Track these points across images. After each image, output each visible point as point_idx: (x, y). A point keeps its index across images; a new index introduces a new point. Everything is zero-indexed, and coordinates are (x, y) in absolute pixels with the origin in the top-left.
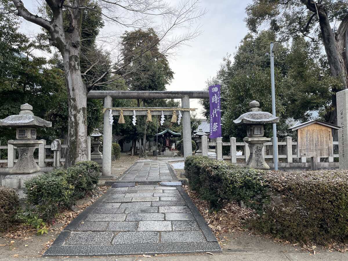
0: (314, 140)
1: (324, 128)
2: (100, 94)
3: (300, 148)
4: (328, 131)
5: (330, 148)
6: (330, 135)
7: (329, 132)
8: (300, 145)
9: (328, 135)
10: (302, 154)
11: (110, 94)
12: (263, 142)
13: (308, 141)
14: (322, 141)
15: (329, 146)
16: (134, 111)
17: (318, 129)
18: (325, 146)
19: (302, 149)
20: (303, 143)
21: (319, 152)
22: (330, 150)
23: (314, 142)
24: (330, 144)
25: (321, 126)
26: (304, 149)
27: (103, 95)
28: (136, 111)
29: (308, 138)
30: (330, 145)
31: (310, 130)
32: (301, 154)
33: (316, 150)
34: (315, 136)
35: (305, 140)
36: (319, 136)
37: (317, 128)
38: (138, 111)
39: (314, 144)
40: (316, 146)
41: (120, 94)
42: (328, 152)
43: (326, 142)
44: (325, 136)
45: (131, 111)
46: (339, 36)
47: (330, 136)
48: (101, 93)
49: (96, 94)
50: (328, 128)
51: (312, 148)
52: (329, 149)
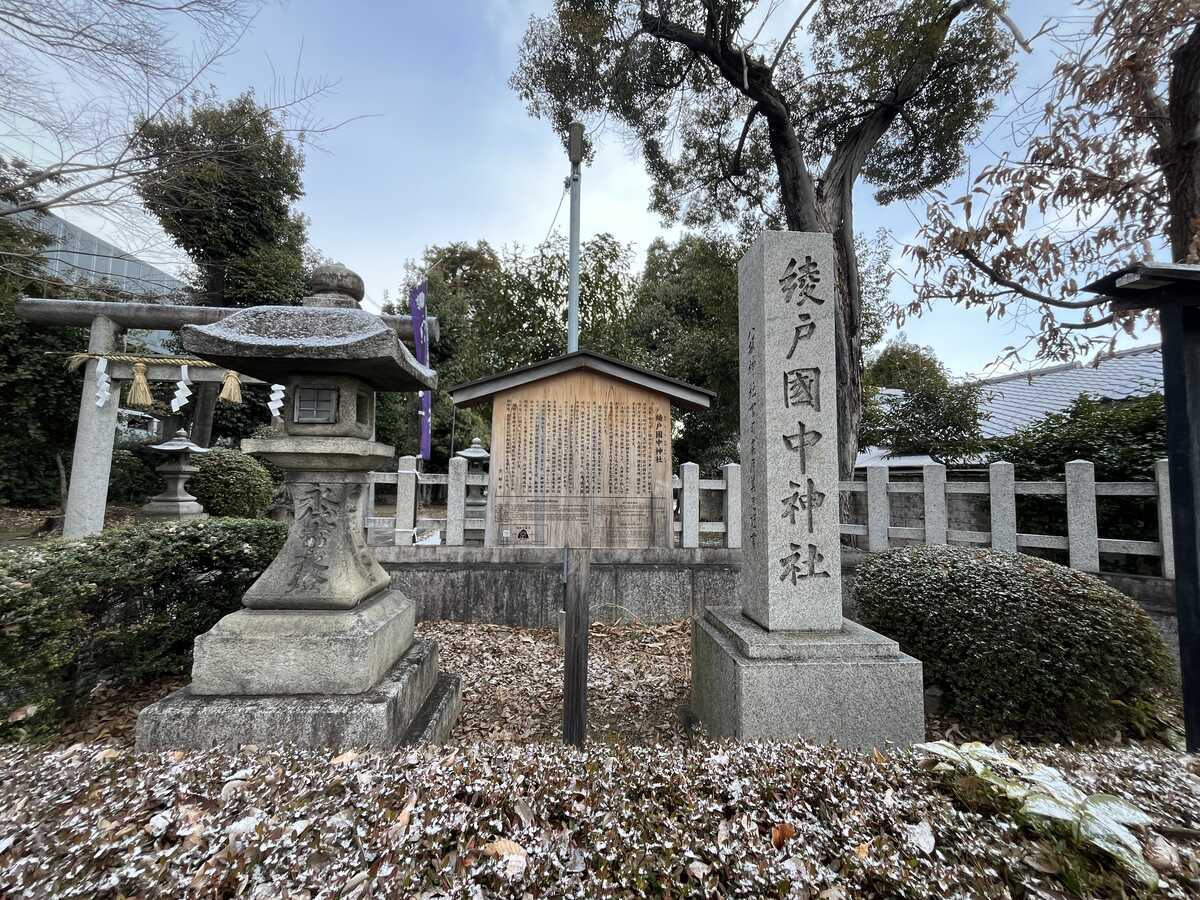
0: (577, 458)
1: (631, 399)
2: (76, 311)
3: (500, 501)
4: (654, 416)
5: (658, 503)
6: (659, 434)
7: (659, 418)
8: (502, 483)
9: (654, 434)
10: (506, 533)
11: (109, 312)
12: (334, 460)
13: (547, 464)
14: (621, 464)
15: (655, 493)
16: (184, 369)
17: (599, 403)
18: (632, 493)
19: (507, 505)
20: (518, 473)
21: (600, 522)
22: (658, 515)
23: (579, 471)
24: (660, 482)
25: (620, 390)
26: (522, 508)
27: (84, 314)
28: (190, 367)
29: (548, 448)
30: (657, 489)
31: (561, 403)
32: (500, 533)
33: (583, 509)
34: (583, 439)
35: (531, 455)
36: (605, 438)
37: (593, 394)
38: (195, 366)
39: (577, 482)
40: (585, 489)
41: (143, 314)
42: (645, 524)
43: (642, 468)
44: (634, 438)
45: (173, 365)
46: (827, 185)
47: (659, 442)
48: (79, 307)
49: (59, 310)
50: (652, 399)
51: (562, 501)
52: (652, 507)
